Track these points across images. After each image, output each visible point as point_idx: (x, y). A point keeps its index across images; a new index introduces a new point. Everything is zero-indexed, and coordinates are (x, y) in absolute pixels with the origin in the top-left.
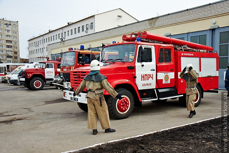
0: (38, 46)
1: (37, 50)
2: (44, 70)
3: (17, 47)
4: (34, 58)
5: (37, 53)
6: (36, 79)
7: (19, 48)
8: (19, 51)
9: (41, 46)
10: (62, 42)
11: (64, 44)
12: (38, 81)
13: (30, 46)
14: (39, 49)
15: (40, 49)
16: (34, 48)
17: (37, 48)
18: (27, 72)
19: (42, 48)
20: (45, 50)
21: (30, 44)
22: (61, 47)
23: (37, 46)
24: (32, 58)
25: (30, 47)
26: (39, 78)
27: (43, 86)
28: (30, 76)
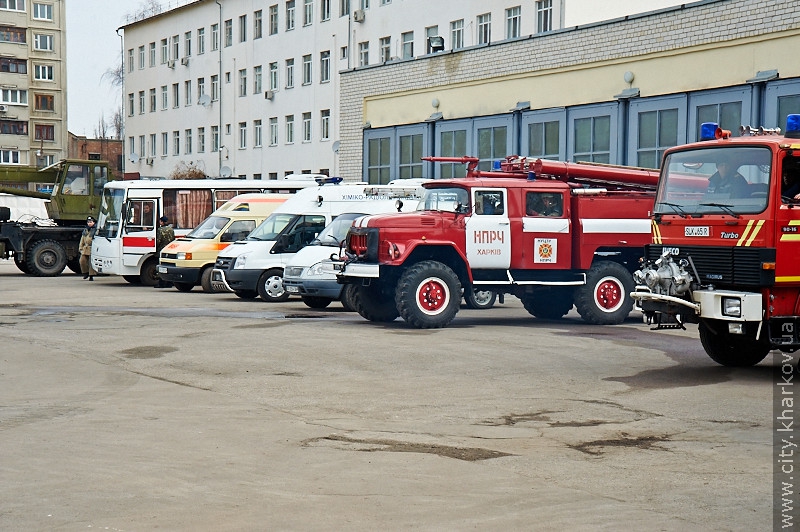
0: (187, 64)
1: (182, 87)
2: (464, 226)
3: (50, 68)
4: (159, 139)
5: (177, 103)
6: (426, 267)
7: (63, 72)
8: (62, 91)
9: (204, 65)
10: (443, 60)
11: (452, 69)
12: (435, 279)
13: (131, 59)
14: (194, 85)
15: (201, 80)
16: (159, 76)
17: (180, 75)
18: (385, 234)
19: (214, 78)
20: (230, 89)
21: (136, 52)
22: (435, 88)
23: (178, 63)
24: (148, 139)
25: (131, 68)
26: (441, 267)
27: (455, 306)
28: (399, 256)
